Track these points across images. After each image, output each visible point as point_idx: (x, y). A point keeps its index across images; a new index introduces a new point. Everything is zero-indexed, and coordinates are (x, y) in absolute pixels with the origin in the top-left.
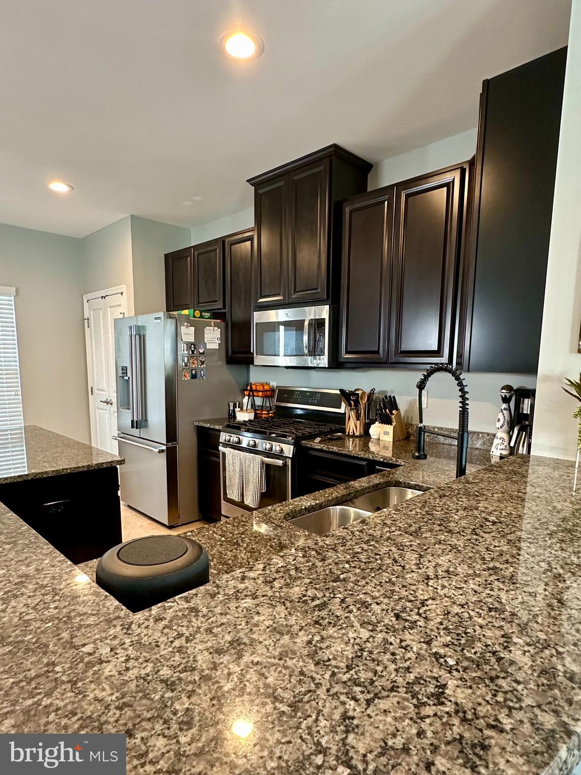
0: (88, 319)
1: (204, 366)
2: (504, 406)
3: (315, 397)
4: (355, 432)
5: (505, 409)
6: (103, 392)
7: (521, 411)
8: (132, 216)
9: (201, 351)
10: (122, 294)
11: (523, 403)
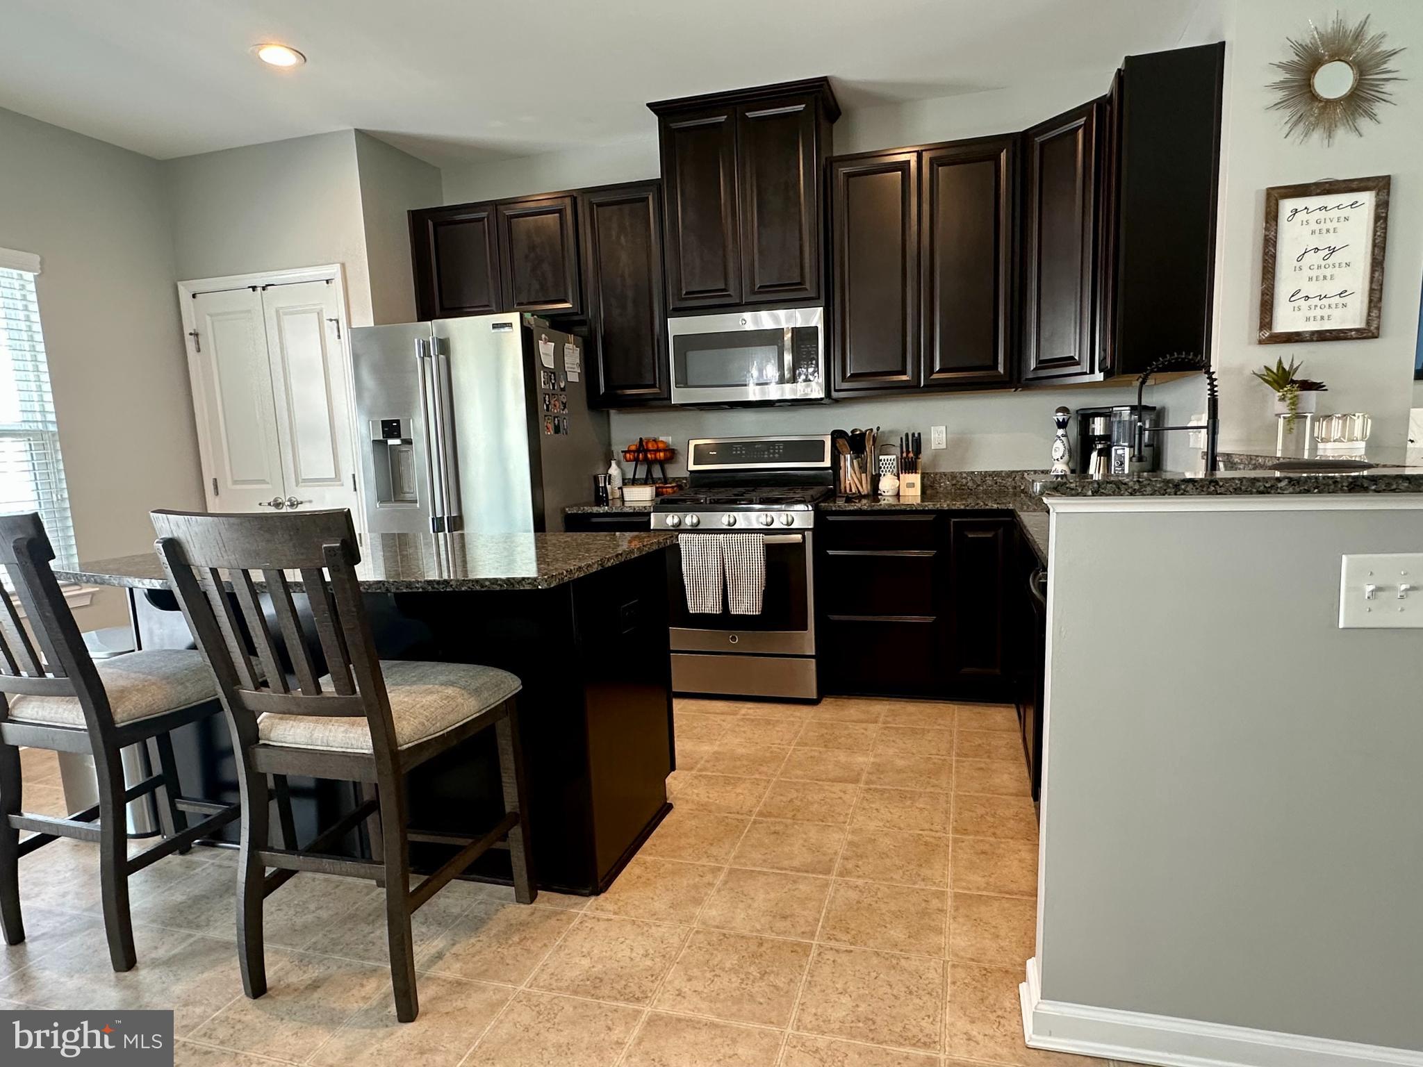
0: (196, 335)
1: (566, 411)
2: (1061, 432)
3: (774, 449)
4: (861, 490)
5: (1063, 436)
6: (264, 486)
7: (1091, 434)
8: (356, 130)
9: (562, 385)
10: (327, 282)
11: (1093, 423)
